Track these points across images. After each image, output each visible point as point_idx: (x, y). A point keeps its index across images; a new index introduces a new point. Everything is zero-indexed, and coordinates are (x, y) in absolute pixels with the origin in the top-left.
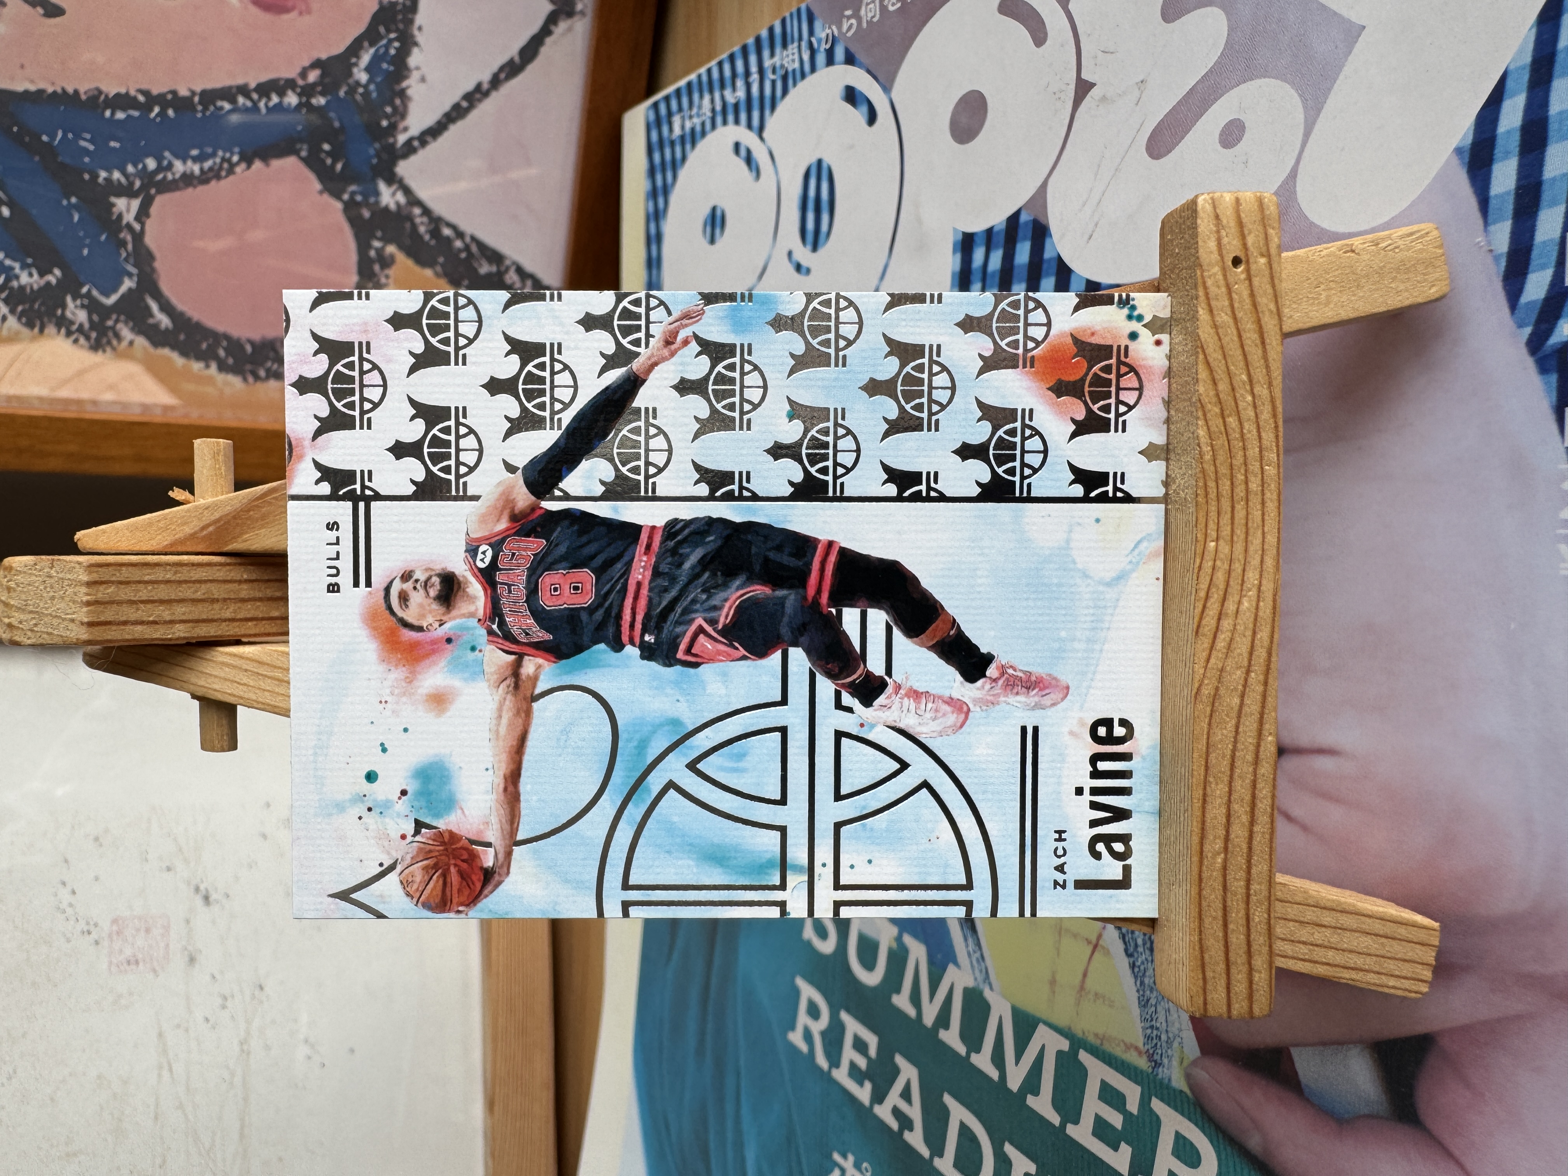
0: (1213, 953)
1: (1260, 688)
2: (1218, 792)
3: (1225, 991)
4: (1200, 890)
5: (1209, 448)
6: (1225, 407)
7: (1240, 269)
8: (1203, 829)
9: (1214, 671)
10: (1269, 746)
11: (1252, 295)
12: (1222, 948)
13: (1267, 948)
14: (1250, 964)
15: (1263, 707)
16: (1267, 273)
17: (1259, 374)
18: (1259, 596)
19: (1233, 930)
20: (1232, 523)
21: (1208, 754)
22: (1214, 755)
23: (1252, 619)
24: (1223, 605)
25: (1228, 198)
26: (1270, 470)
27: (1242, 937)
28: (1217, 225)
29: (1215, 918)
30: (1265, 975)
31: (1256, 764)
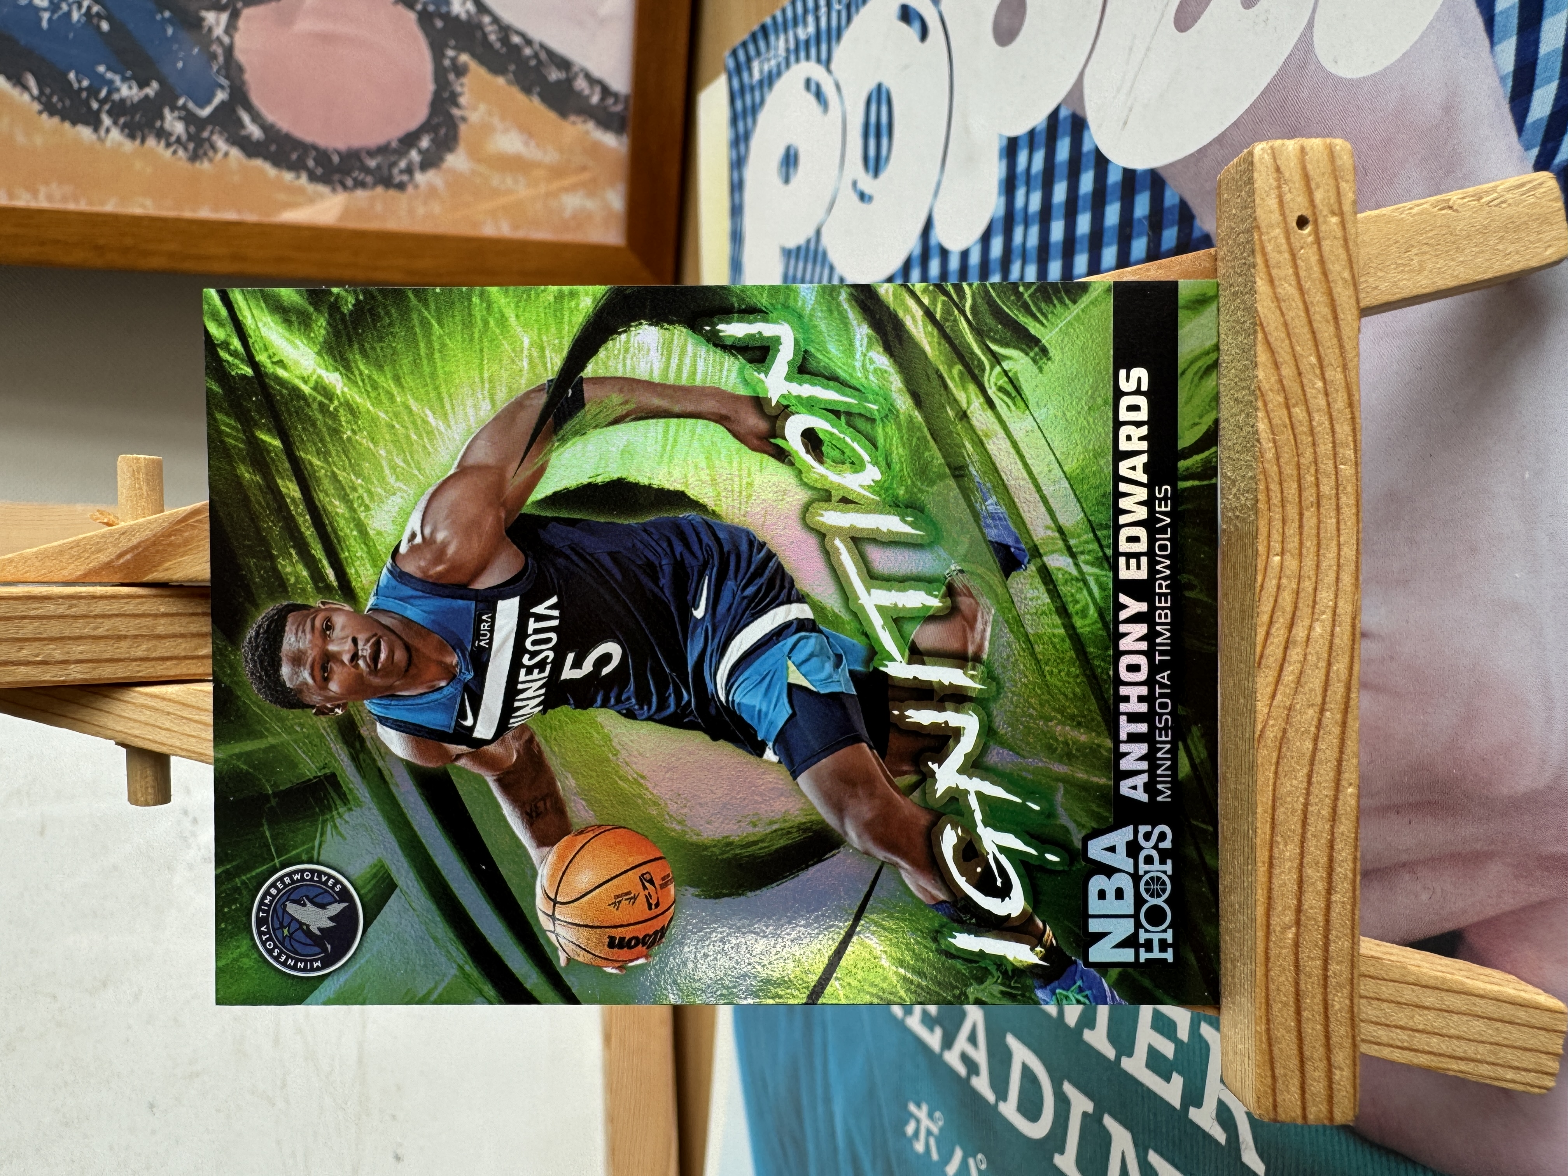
0: (1283, 1046)
1: (1337, 730)
2: (1288, 854)
3: (1299, 1091)
4: (1267, 970)
5: (1271, 445)
6: (1290, 396)
7: (1308, 230)
8: (1269, 898)
9: (1281, 710)
10: (1349, 798)
11: (1322, 261)
12: (1295, 1040)
13: (1350, 1041)
14: (1329, 1059)
15: (1341, 752)
16: (1339, 235)
17: (1331, 355)
18: (1334, 620)
19: (1308, 1019)
20: (1301, 534)
21: (1274, 808)
22: (1282, 809)
23: (1326, 648)
24: (1290, 631)
26: (1346, 470)
27: (1319, 1027)
28: (1278, 180)
29: (1285, 1004)
30: (1347, 1073)
31: (1334, 820)
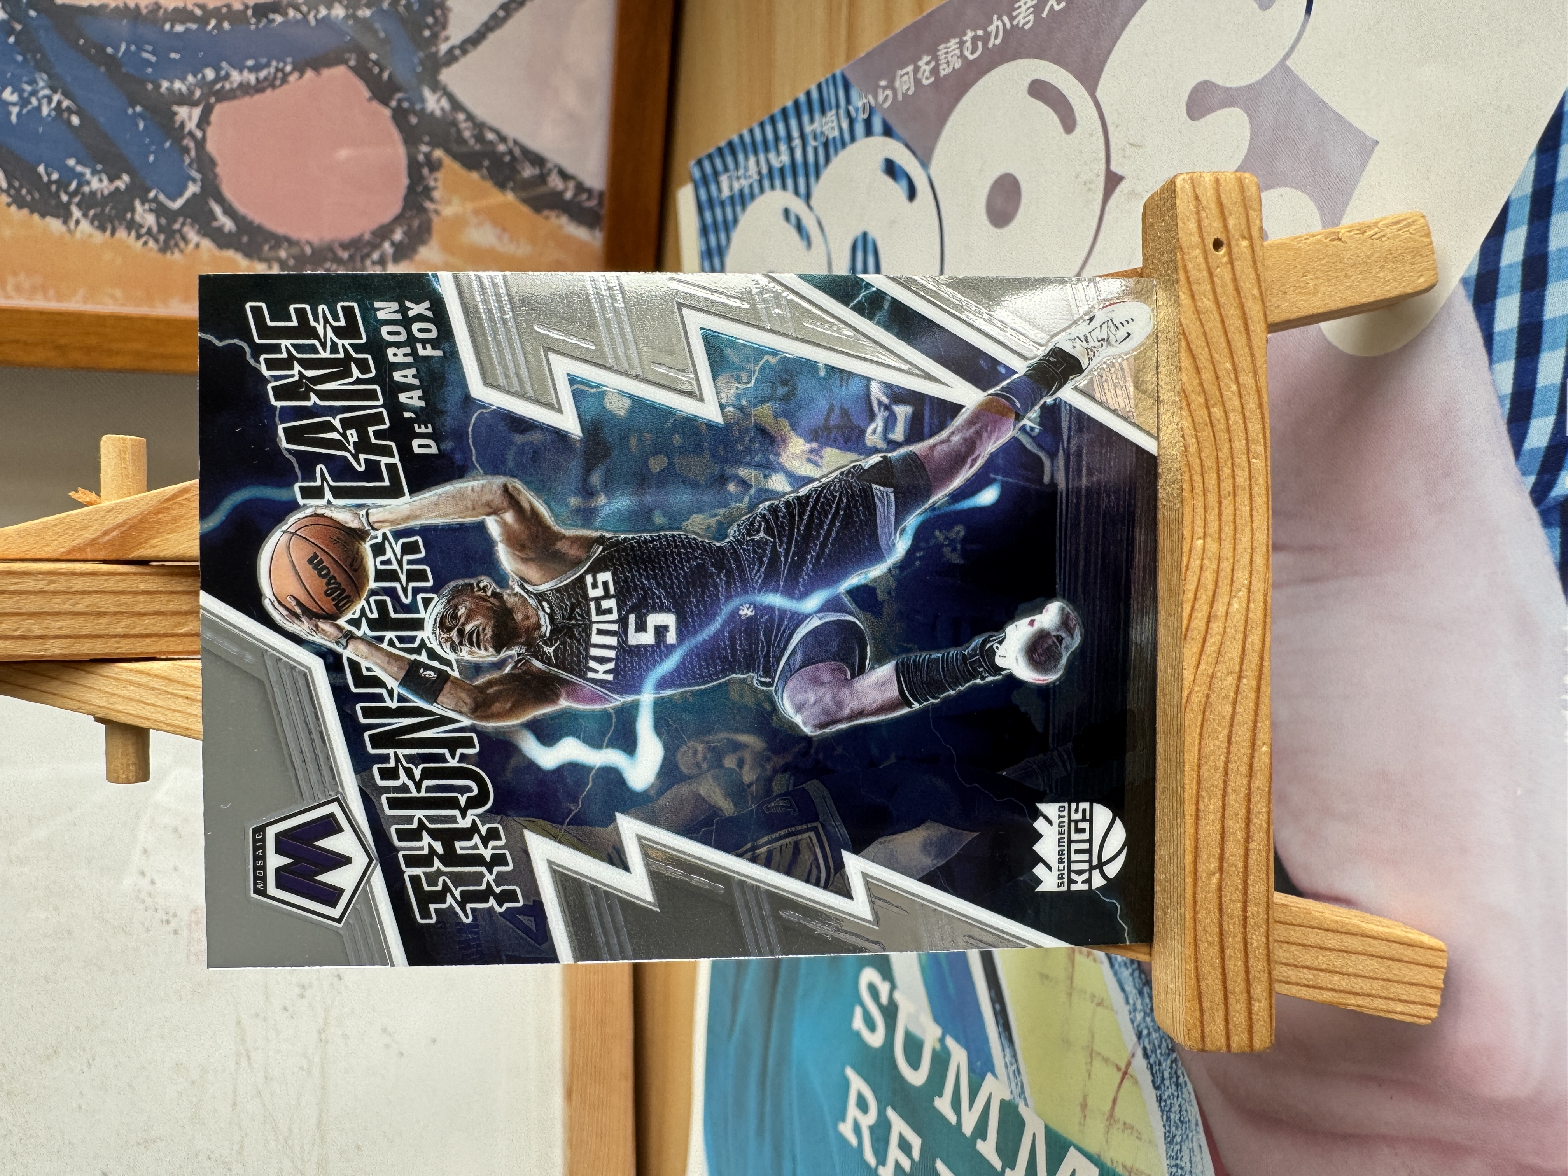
0: (1210, 982)
1: (1252, 696)
2: (1212, 807)
3: (1223, 1023)
4: (1195, 913)
5: (1194, 440)
6: (1209, 397)
7: (1223, 251)
8: (1196, 847)
9: (1205, 678)
10: (1263, 756)
11: (1235, 280)
12: (1219, 975)
13: (1267, 975)
14: (1248, 992)
15: (1256, 715)
16: (1249, 257)
17: (1244, 362)
18: (1249, 597)
19: (1230, 956)
20: (1220, 520)
21: (1199, 766)
22: (1207, 767)
23: (1242, 622)
24: (1212, 607)
25: (1208, 178)
26: (1258, 464)
27: (1240, 963)
28: (1197, 207)
29: (1211, 944)
30: (1264, 1004)
31: (1251, 776)
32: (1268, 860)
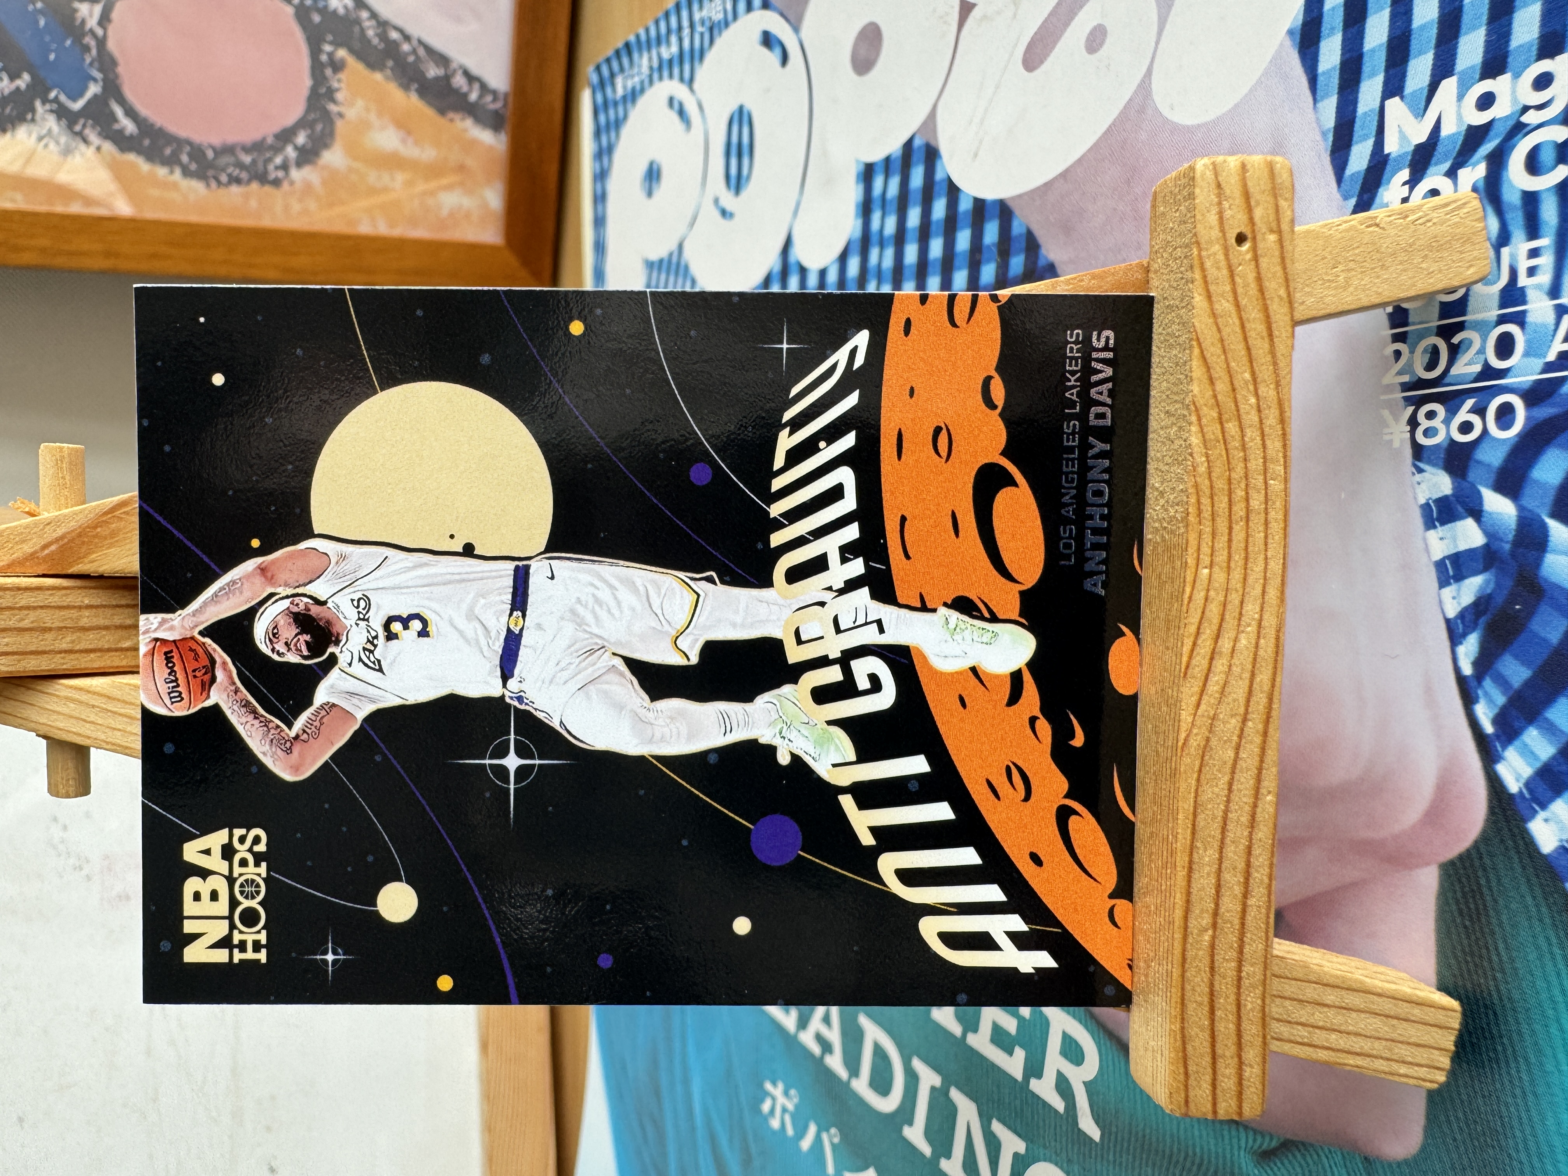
0: (1197, 1044)
1: (1258, 740)
2: (1207, 859)
3: (1209, 1087)
4: (1184, 971)
5: (1204, 459)
6: (1223, 412)
7: (1246, 246)
8: (1188, 901)
9: (1205, 719)
10: (1267, 806)
11: (1259, 279)
12: (1208, 1037)
13: (1260, 1039)
14: (1240, 1057)
15: (1262, 761)
16: (1277, 253)
17: (1265, 372)
18: (1259, 633)
19: (1221, 1018)
20: (1230, 547)
21: (1195, 815)
22: (1203, 816)
23: (1251, 659)
24: (1216, 642)
26: (1276, 485)
27: (1231, 1025)
28: (1219, 195)
29: (1200, 1004)
30: (1257, 1070)
31: (1252, 827)
32: (1268, 917)
